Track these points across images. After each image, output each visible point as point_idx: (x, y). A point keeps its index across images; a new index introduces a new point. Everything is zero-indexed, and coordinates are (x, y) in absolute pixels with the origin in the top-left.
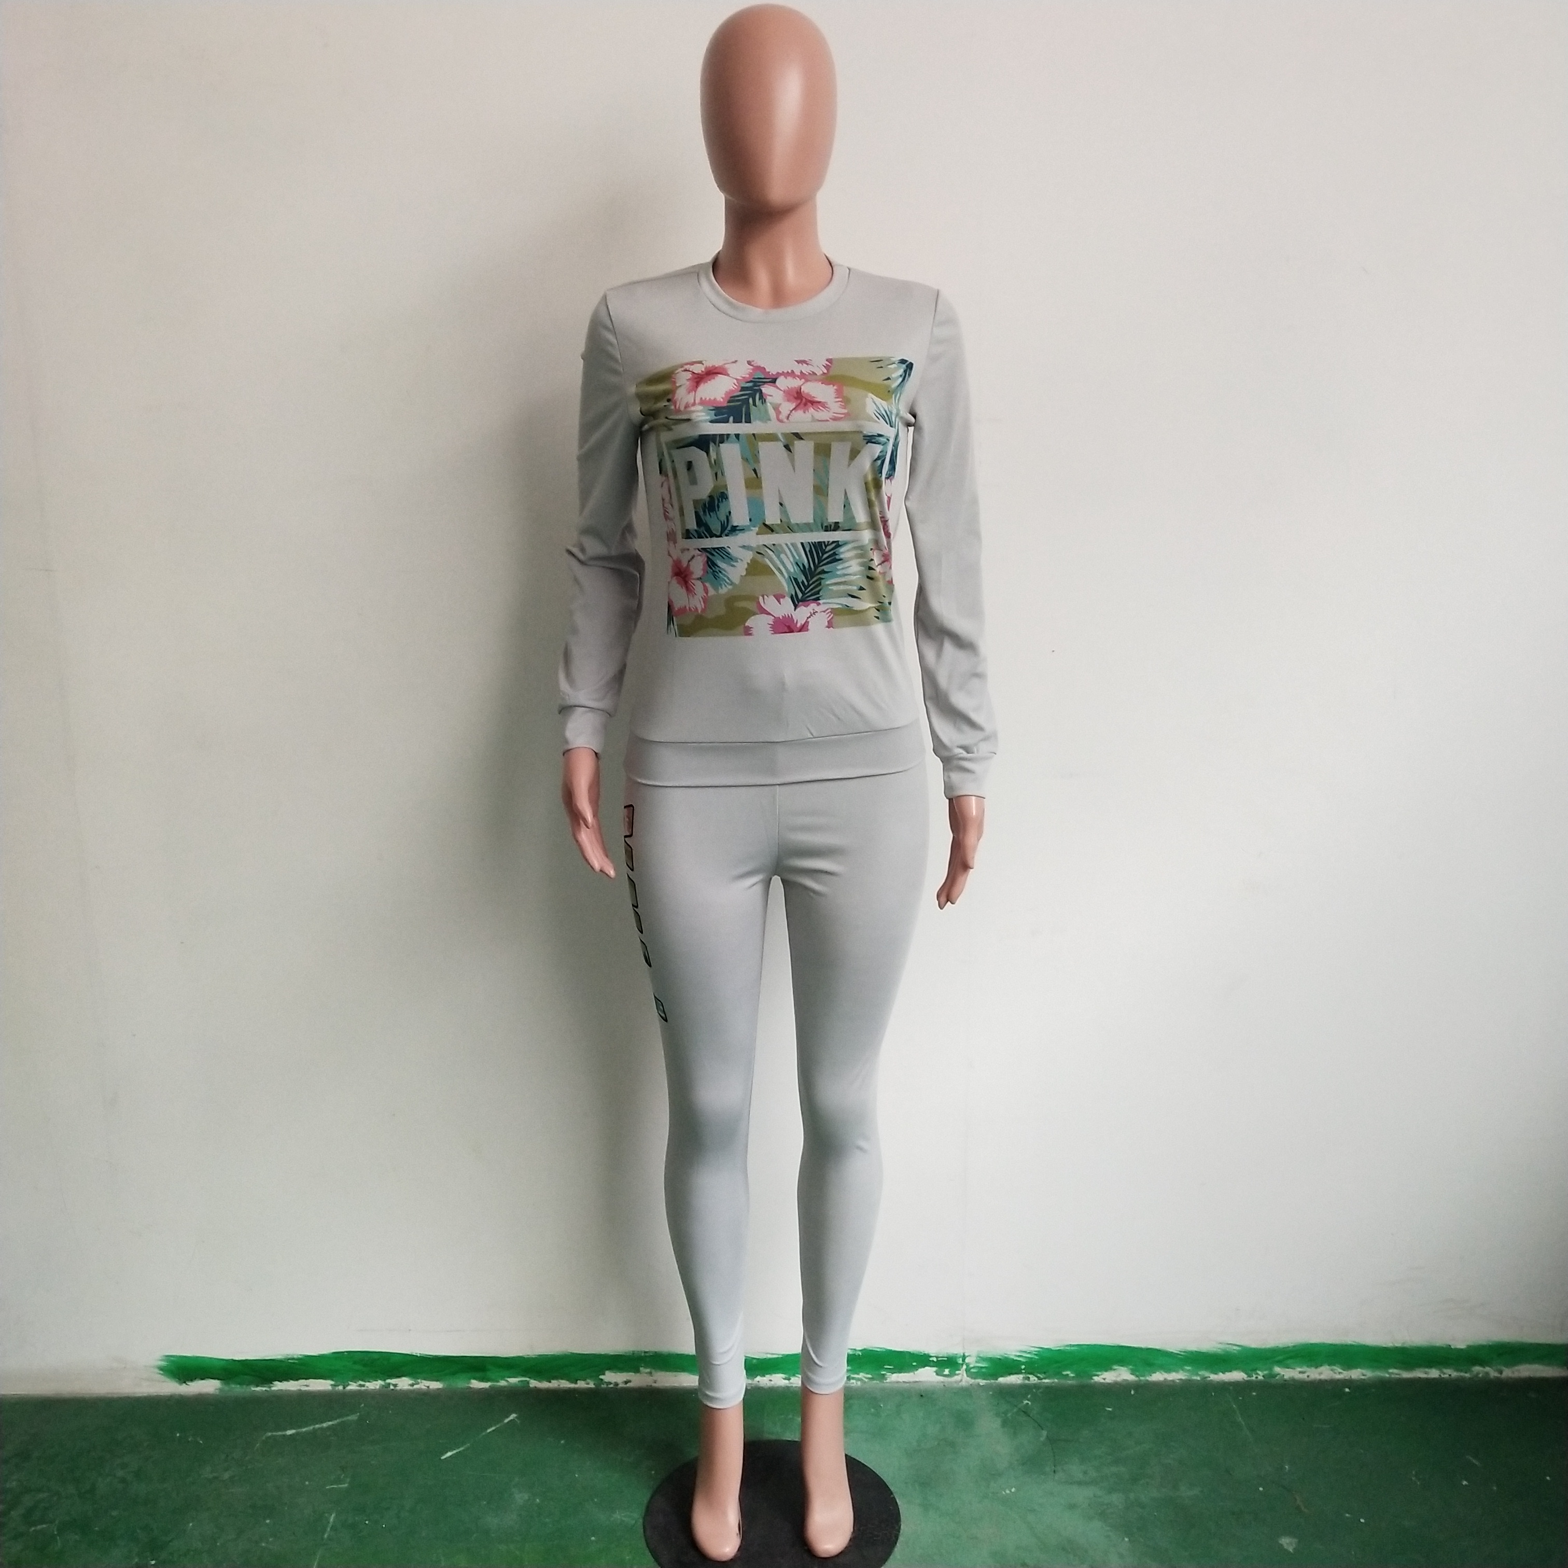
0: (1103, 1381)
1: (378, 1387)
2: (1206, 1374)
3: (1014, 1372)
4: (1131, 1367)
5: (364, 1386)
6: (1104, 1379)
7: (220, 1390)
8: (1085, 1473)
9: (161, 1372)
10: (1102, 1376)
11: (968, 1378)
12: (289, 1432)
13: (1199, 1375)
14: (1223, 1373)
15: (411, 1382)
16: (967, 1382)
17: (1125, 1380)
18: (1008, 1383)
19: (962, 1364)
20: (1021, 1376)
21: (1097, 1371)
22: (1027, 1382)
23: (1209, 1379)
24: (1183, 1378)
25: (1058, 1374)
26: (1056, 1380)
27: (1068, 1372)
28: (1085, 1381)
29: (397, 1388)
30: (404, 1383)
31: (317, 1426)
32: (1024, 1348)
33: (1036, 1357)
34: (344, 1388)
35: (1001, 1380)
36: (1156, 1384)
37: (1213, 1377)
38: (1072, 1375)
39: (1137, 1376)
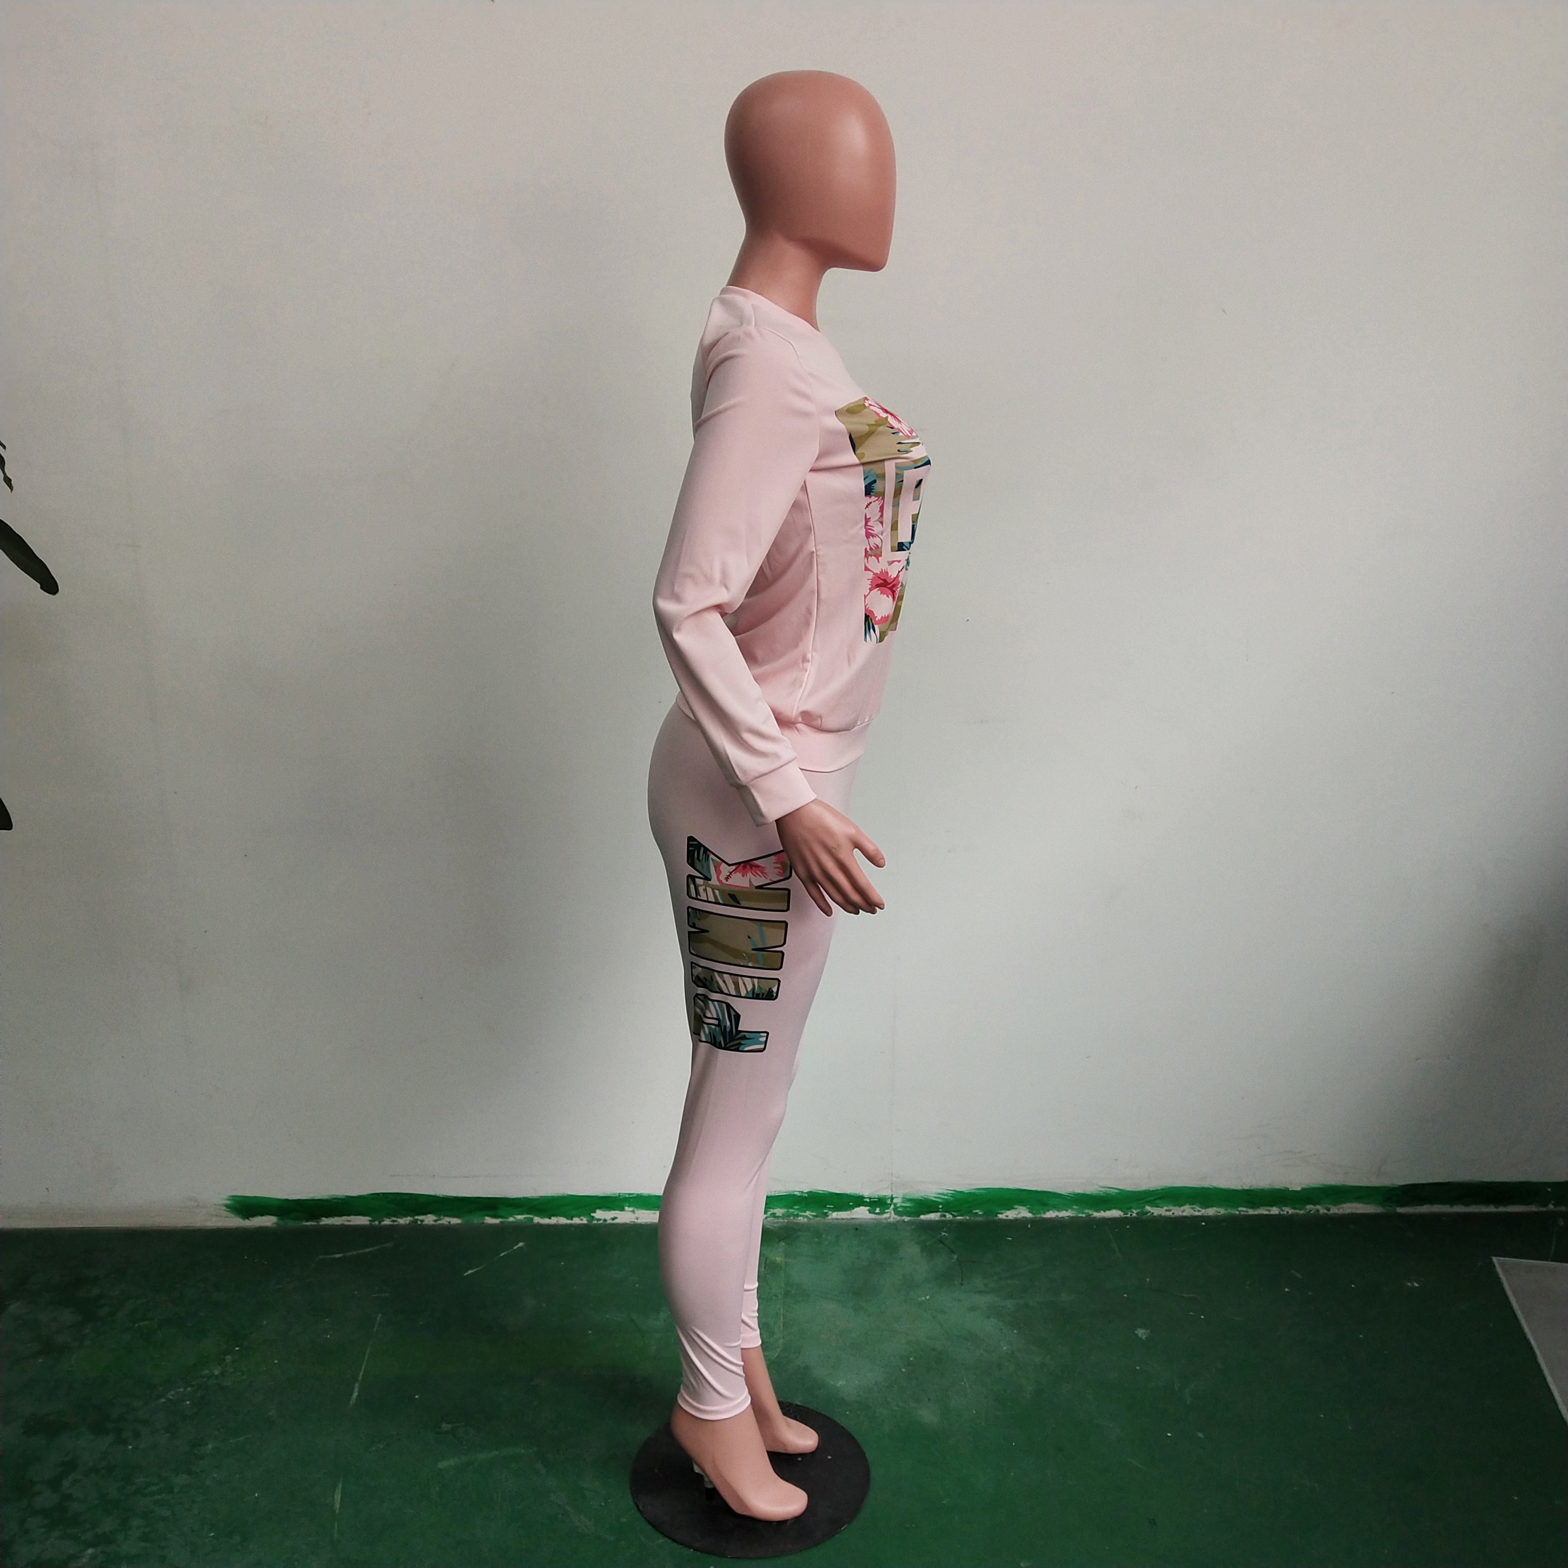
0: (1005, 1218)
1: (407, 1222)
2: (1090, 1212)
3: (933, 1210)
4: (1028, 1206)
5: (396, 1221)
6: (1007, 1216)
7: (276, 1223)
8: (985, 1285)
9: (229, 1210)
10: (1006, 1214)
11: (896, 1216)
12: (337, 1256)
13: (1085, 1213)
14: (1105, 1211)
15: (435, 1218)
16: (893, 1218)
17: (1023, 1217)
18: (928, 1219)
19: (890, 1204)
20: (939, 1214)
21: (1001, 1210)
22: (943, 1218)
23: (1092, 1216)
24: (1072, 1215)
25: (969, 1212)
26: (968, 1218)
27: (977, 1211)
28: (991, 1218)
29: (424, 1223)
30: (429, 1219)
31: (361, 1251)
32: (941, 1191)
33: (952, 1199)
34: (380, 1222)
35: (922, 1217)
36: (1050, 1220)
37: (1096, 1214)
38: (980, 1213)
39: (1033, 1214)
